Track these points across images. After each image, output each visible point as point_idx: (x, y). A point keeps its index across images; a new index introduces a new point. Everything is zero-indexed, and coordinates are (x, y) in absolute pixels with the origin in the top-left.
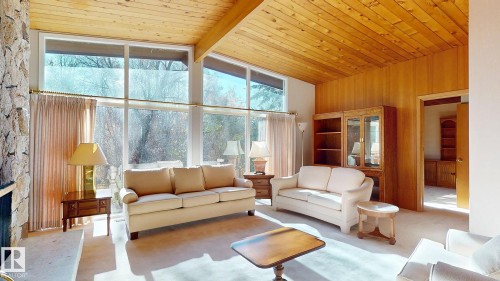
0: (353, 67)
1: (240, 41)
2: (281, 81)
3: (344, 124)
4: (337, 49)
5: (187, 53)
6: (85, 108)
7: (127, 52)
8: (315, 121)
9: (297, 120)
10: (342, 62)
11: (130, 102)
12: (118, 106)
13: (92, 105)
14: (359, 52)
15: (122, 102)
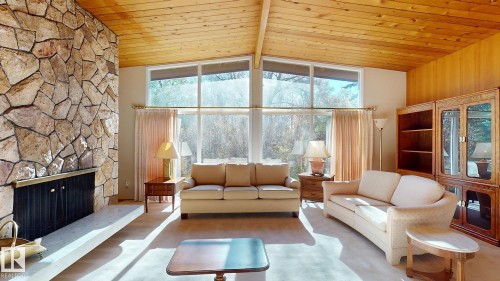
0: (454, 39)
1: (289, 40)
2: (356, 74)
3: (436, 119)
4: (409, 21)
5: (248, 61)
6: (170, 116)
7: (200, 71)
8: (399, 116)
9: (374, 117)
10: (428, 35)
11: (202, 110)
12: (194, 114)
13: (175, 114)
14: (447, 15)
15: (196, 110)
